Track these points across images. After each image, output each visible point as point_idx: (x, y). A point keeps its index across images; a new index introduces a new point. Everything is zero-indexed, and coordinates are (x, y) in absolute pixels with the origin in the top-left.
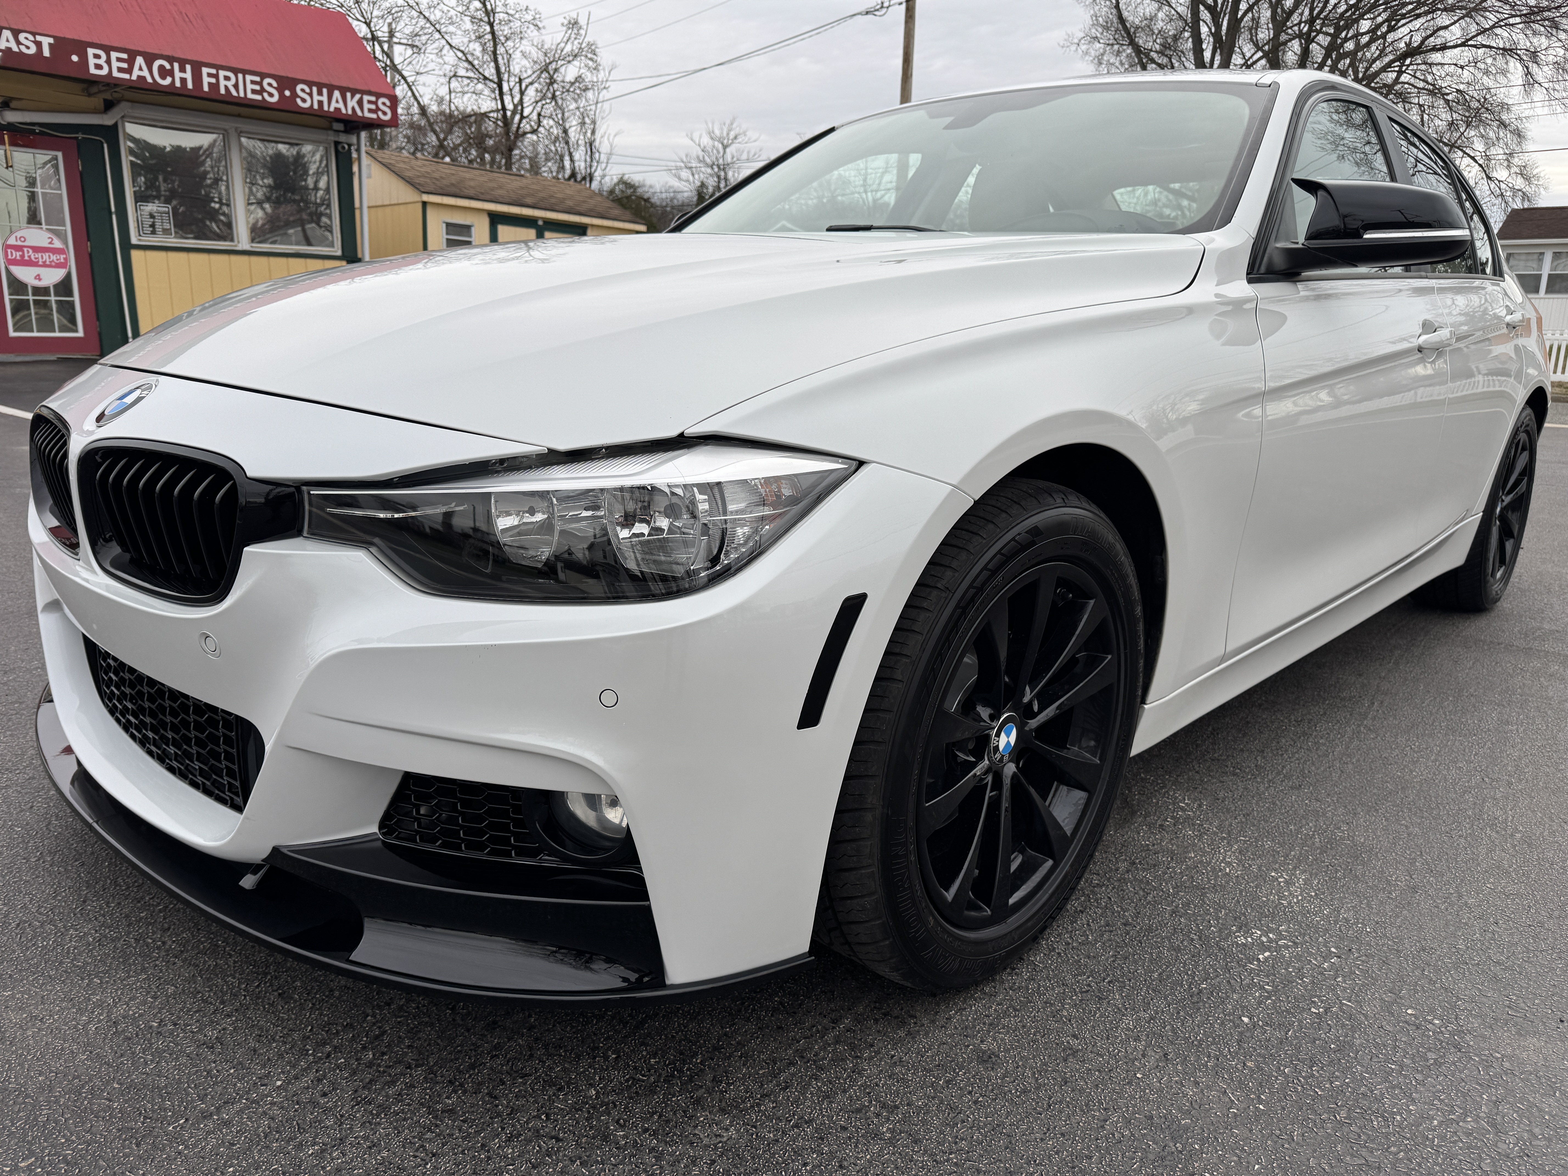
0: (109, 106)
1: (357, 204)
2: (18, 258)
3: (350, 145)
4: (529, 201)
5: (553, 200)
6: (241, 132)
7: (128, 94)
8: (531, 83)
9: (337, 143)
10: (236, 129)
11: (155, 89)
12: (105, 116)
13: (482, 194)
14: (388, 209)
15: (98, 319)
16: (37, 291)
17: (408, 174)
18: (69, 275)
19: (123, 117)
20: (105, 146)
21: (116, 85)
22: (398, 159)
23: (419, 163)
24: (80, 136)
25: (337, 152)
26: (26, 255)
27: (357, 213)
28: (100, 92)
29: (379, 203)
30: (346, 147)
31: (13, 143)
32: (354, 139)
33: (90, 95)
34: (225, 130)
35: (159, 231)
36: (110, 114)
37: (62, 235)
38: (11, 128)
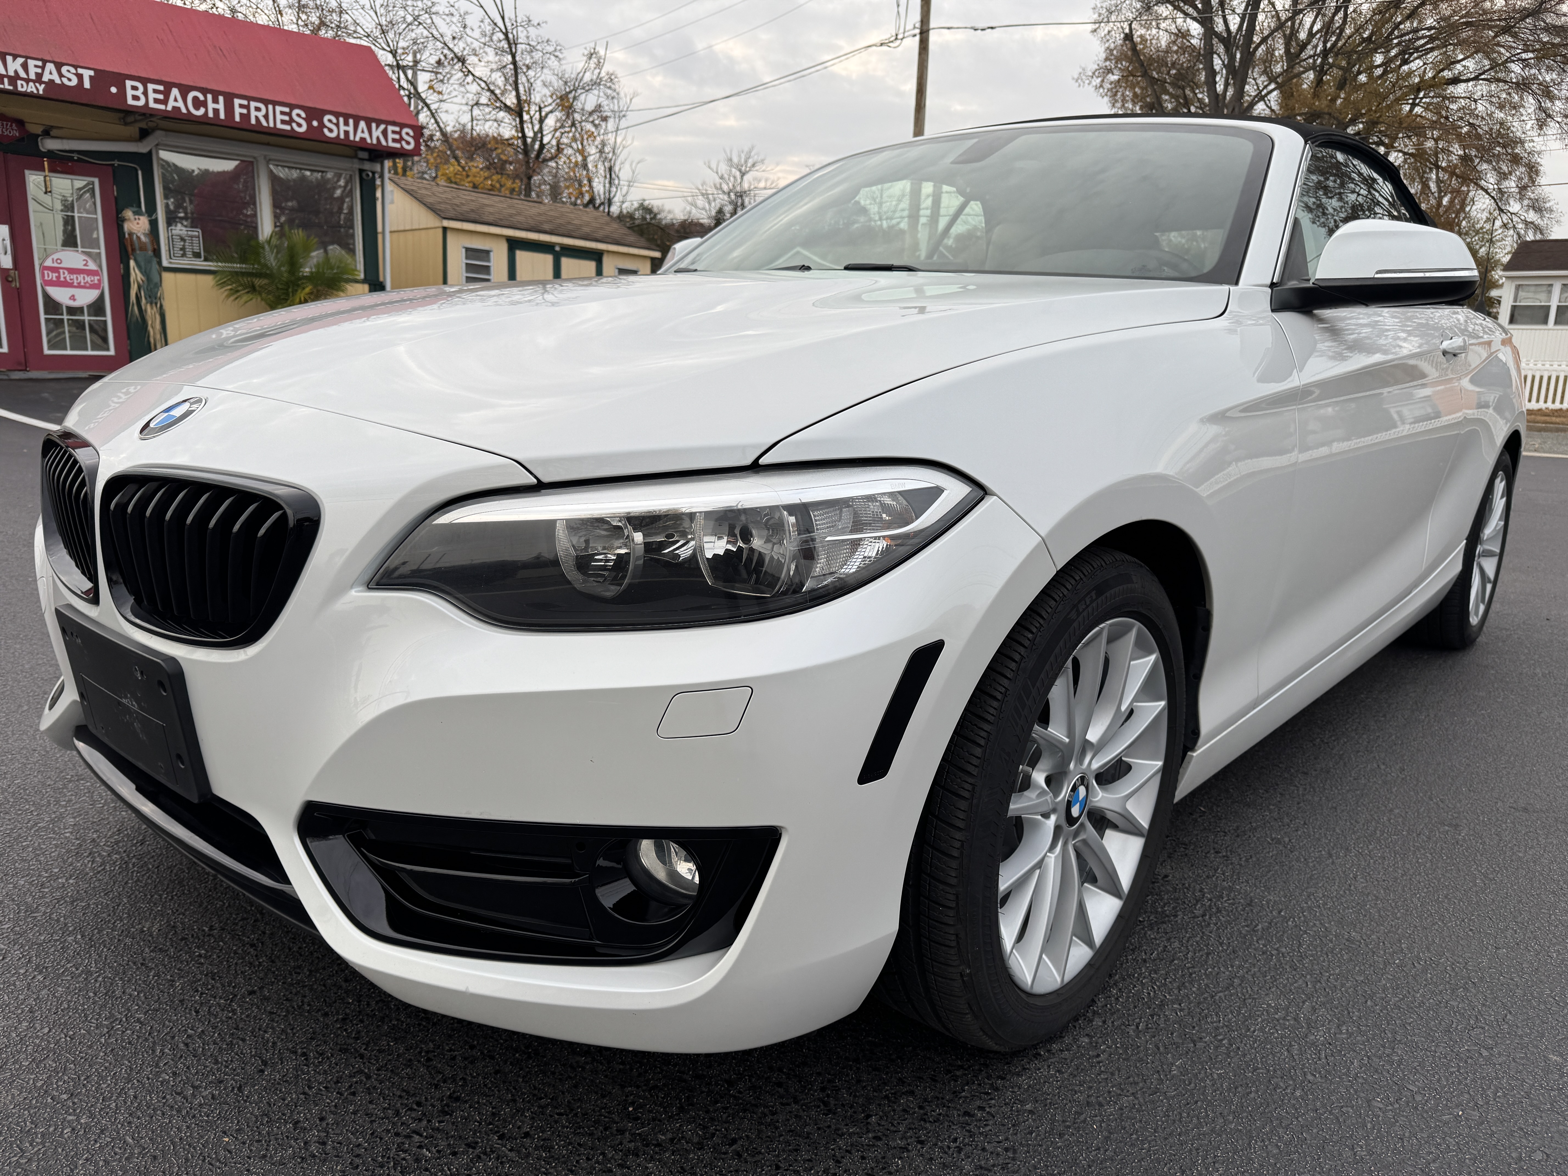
0: (144, 134)
1: (380, 229)
2: (54, 279)
3: (374, 173)
4: (546, 227)
5: (570, 227)
6: (270, 160)
7: (163, 124)
8: (551, 112)
9: (361, 171)
10: (265, 157)
11: (189, 119)
12: (140, 144)
13: (501, 219)
14: (409, 234)
15: (129, 338)
16: (72, 310)
17: (430, 200)
18: (102, 296)
19: (157, 145)
20: (140, 173)
21: (151, 115)
22: (420, 185)
23: (441, 189)
24: (116, 163)
25: (361, 179)
26: (62, 276)
27: (380, 237)
28: (136, 121)
29: (401, 228)
30: (370, 174)
31: (53, 170)
32: (377, 167)
33: (126, 124)
34: (255, 158)
35: (189, 254)
36: (145, 142)
37: (96, 258)
38: (51, 155)
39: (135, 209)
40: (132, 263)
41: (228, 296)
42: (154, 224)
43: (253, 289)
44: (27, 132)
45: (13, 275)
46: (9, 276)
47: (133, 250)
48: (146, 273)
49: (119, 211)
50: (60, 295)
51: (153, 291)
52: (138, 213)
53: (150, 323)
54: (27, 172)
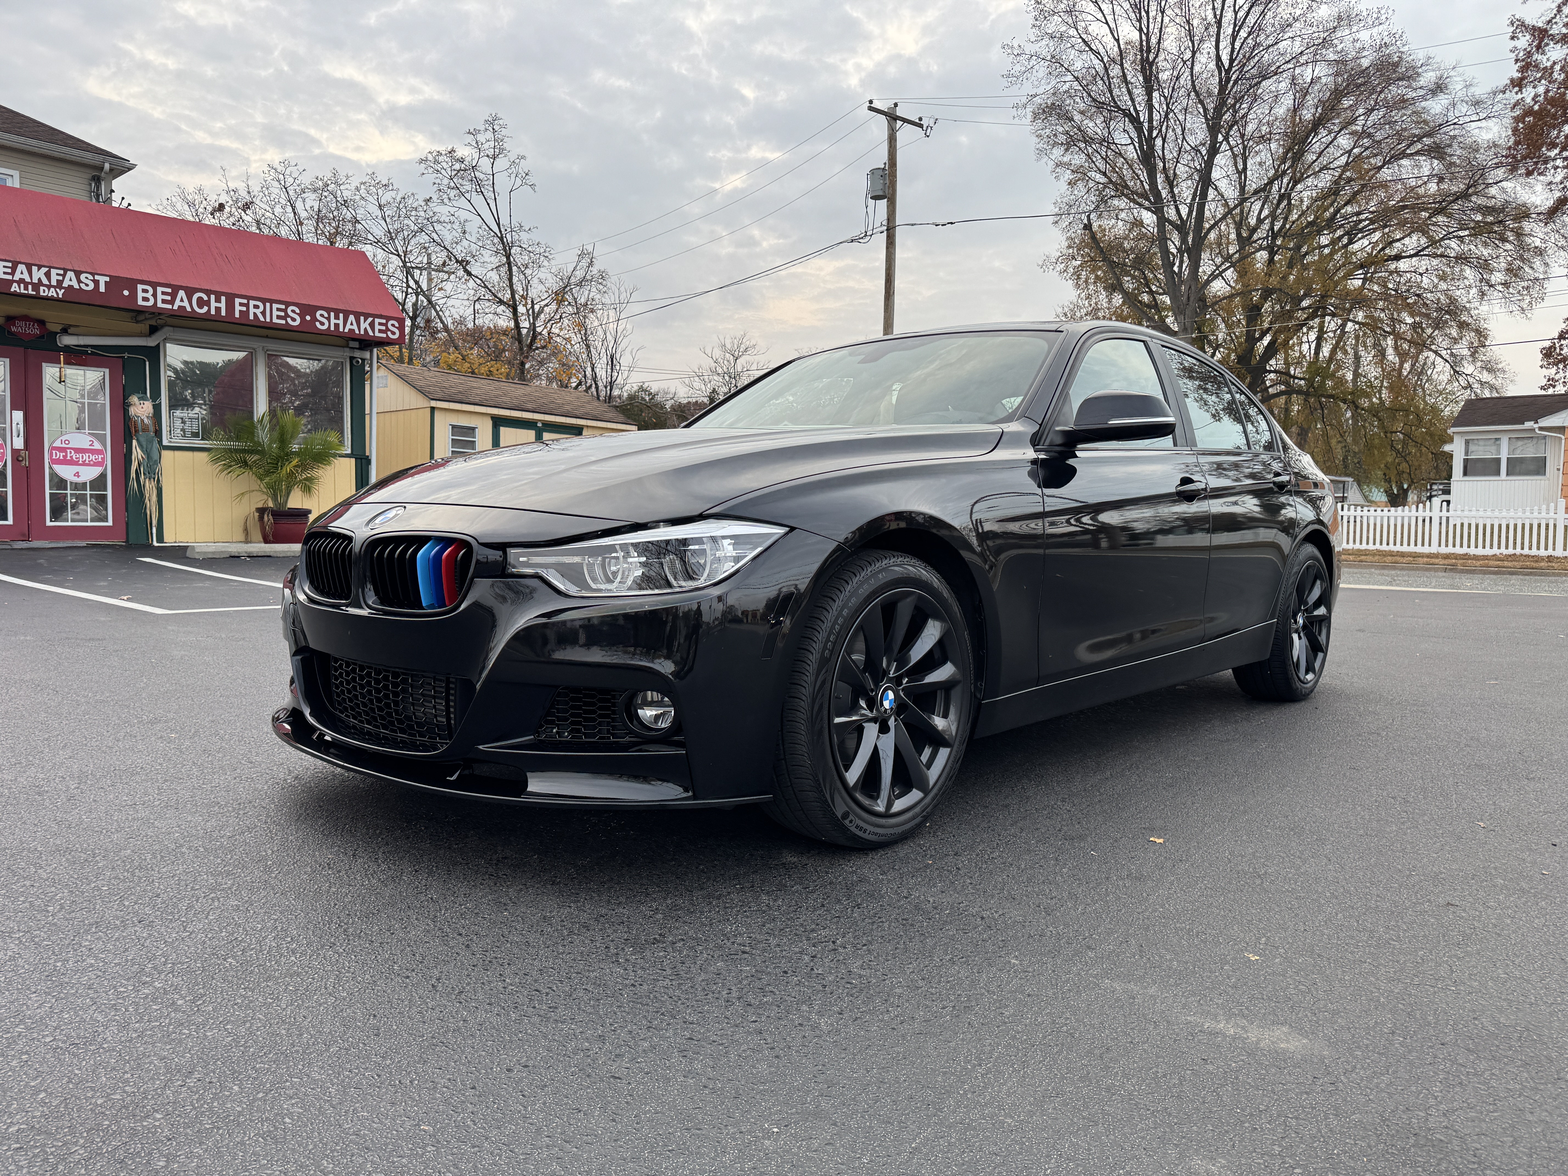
0: (153, 330)
1: (367, 411)
2: (61, 458)
3: (363, 360)
4: (529, 406)
5: (552, 406)
6: (267, 350)
7: (171, 321)
8: (547, 305)
9: (352, 358)
10: (263, 348)
11: (193, 317)
12: (149, 339)
13: (487, 400)
14: (396, 415)
15: (127, 510)
16: (76, 486)
17: (420, 384)
18: (104, 473)
19: (165, 339)
20: (147, 363)
21: (159, 314)
23: (431, 374)
24: (126, 355)
25: (352, 365)
26: (69, 455)
27: (367, 418)
28: (146, 319)
29: (389, 409)
30: (360, 361)
31: (68, 362)
32: (367, 355)
33: (137, 322)
34: (254, 349)
35: (188, 434)
36: (154, 337)
37: (101, 439)
38: (67, 349)
39: (141, 395)
40: (134, 442)
41: (222, 471)
42: (157, 408)
43: (245, 464)
44: (47, 330)
45: (23, 455)
46: (20, 456)
47: (137, 431)
48: (147, 452)
49: (125, 397)
50: (66, 472)
51: (152, 468)
52: (143, 398)
53: (147, 496)
54: (44, 364)
